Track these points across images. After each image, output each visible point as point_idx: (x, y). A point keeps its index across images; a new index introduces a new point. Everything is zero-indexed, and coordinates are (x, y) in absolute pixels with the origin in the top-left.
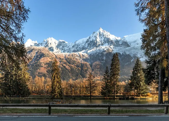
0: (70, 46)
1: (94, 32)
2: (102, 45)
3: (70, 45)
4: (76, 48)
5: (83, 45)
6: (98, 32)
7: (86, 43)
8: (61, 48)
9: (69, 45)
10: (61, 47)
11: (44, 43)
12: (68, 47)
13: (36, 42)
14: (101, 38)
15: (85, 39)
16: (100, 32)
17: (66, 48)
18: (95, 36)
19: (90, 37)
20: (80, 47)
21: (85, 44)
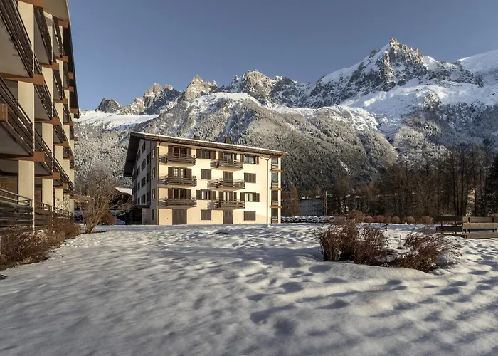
0: (305, 92)
1: (374, 52)
2: (401, 83)
3: (305, 88)
4: (324, 97)
5: (343, 85)
6: (387, 50)
7: (351, 81)
8: (279, 98)
9: (302, 88)
10: (280, 95)
11: (235, 85)
12: (300, 94)
13: (215, 84)
14: (397, 65)
15: (348, 72)
16: (392, 50)
17: (293, 98)
18: (378, 62)
19: (362, 64)
20: (334, 92)
21: (349, 85)
